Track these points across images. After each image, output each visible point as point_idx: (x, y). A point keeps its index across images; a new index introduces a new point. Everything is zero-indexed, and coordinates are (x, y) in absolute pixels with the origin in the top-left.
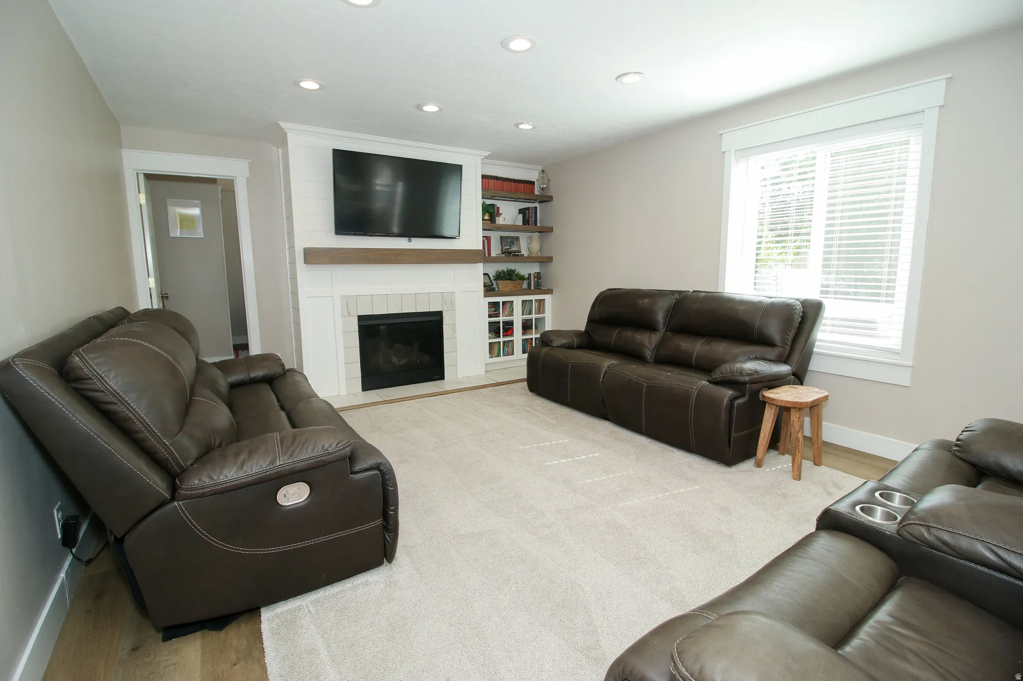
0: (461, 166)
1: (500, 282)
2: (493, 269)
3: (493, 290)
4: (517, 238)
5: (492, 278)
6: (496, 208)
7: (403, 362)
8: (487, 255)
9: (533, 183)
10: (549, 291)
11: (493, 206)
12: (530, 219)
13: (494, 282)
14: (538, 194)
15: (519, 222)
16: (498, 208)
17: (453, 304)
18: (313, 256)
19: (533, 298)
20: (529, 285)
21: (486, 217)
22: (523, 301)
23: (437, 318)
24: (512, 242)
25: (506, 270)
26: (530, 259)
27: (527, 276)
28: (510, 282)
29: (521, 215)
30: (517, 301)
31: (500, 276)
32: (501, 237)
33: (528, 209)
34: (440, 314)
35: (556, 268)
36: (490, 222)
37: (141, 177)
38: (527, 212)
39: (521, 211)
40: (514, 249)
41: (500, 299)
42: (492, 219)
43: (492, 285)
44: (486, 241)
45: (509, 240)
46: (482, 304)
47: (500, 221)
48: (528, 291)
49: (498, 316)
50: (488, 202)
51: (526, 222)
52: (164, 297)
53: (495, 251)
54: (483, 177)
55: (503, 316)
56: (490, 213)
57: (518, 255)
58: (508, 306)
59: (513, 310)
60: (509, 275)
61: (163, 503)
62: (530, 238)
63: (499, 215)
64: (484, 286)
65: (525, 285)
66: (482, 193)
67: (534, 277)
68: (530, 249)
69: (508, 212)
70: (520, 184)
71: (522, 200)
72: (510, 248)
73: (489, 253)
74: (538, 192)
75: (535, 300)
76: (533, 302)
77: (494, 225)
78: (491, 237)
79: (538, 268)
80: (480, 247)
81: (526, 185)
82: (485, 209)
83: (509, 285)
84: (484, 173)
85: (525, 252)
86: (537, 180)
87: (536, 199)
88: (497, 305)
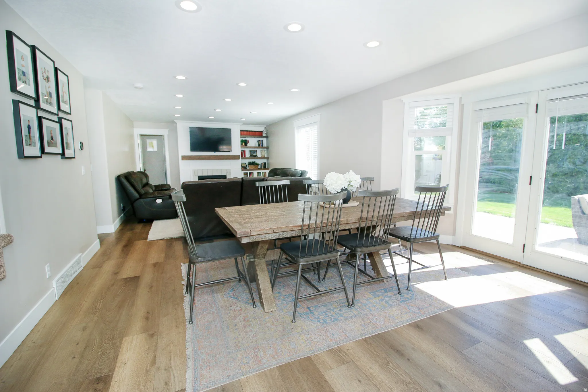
0: (231, 129)
1: (249, 166)
2: (247, 161)
3: (247, 168)
4: (256, 151)
5: (247, 165)
8: (243, 157)
9: (262, 132)
11: (246, 140)
12: (261, 144)
13: (247, 166)
14: (265, 135)
15: (257, 145)
16: (248, 141)
17: (230, 173)
18: (184, 158)
19: (261, 171)
20: (261, 167)
21: (243, 144)
22: (257, 173)
23: (225, 177)
25: (252, 162)
26: (262, 158)
27: (260, 164)
28: (253, 166)
29: (257, 143)
30: (255, 172)
31: (250, 164)
32: (250, 151)
34: (226, 175)
35: (270, 161)
36: (244, 146)
37: (139, 136)
38: (259, 142)
39: (258, 141)
40: (255, 154)
41: (249, 172)
42: (246, 145)
44: (243, 152)
45: (253, 151)
46: (242, 173)
47: (248, 145)
48: (261, 169)
50: (244, 139)
51: (259, 145)
52: (145, 170)
53: (248, 155)
54: (241, 131)
56: (245, 143)
58: (252, 174)
60: (254, 164)
61: (138, 199)
62: (262, 151)
63: (248, 142)
64: (242, 167)
65: (259, 167)
66: (241, 136)
67: (263, 164)
68: (261, 154)
69: (253, 142)
70: (257, 132)
71: (258, 138)
72: (253, 155)
73: (245, 156)
74: (264, 135)
75: (262, 172)
76: (262, 173)
77: (246, 147)
78: (245, 151)
79: (265, 161)
80: (240, 154)
81: (259, 132)
82: (242, 141)
83: (252, 167)
84: (241, 130)
85: (259, 155)
86: (263, 131)
87: (264, 137)
88: (247, 173)
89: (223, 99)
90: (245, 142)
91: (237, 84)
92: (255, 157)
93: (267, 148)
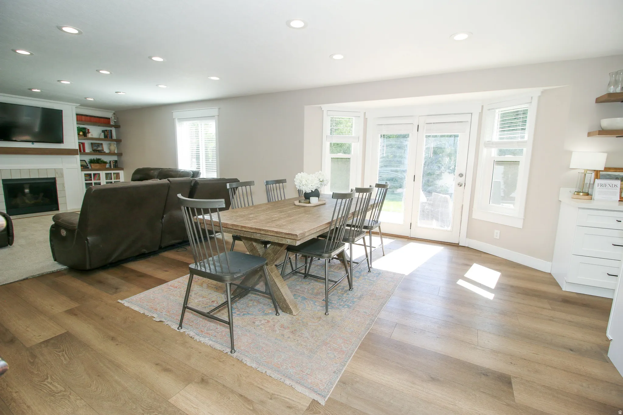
0: (62, 111)
1: (92, 164)
2: (87, 158)
3: (88, 168)
4: (102, 144)
5: (87, 162)
6: (87, 130)
7: (33, 202)
8: (82, 151)
9: (109, 119)
10: (122, 169)
11: (85, 128)
12: (108, 135)
13: (89, 164)
15: (102, 136)
16: (88, 130)
17: (62, 174)
19: (112, 172)
20: (110, 166)
21: (81, 133)
22: (106, 174)
23: (53, 181)
24: (99, 146)
25: (95, 159)
26: (110, 154)
27: (108, 162)
28: (97, 164)
29: (103, 133)
30: (103, 174)
31: (92, 162)
32: (92, 144)
33: (106, 130)
34: (55, 179)
35: (125, 158)
36: (83, 136)
38: (106, 132)
39: (103, 131)
40: (99, 149)
41: (92, 173)
42: (85, 135)
43: (88, 166)
44: (81, 145)
45: (96, 145)
46: (82, 174)
47: (89, 136)
48: (110, 169)
49: (91, 180)
50: (82, 126)
51: (106, 137)
53: (88, 149)
54: (77, 115)
55: (94, 180)
56: (83, 133)
57: (102, 152)
58: (97, 176)
59: (100, 178)
60: (98, 161)
62: (110, 144)
63: (89, 132)
64: (81, 166)
65: (108, 166)
66: (77, 122)
67: (113, 162)
68: (110, 149)
69: (95, 132)
70: (101, 119)
71: (103, 126)
72: (97, 149)
73: (84, 150)
74: (112, 123)
75: (114, 173)
76: (112, 174)
77: (85, 137)
78: (84, 143)
79: (115, 158)
80: (77, 148)
81: (105, 119)
82: (79, 130)
83: (97, 166)
84: (78, 113)
85: (106, 150)
86: (111, 117)
87: (112, 126)
88: (90, 175)
89: (97, 70)
90: (84, 131)
91: (150, 58)
92: (101, 152)
93: (118, 141)
